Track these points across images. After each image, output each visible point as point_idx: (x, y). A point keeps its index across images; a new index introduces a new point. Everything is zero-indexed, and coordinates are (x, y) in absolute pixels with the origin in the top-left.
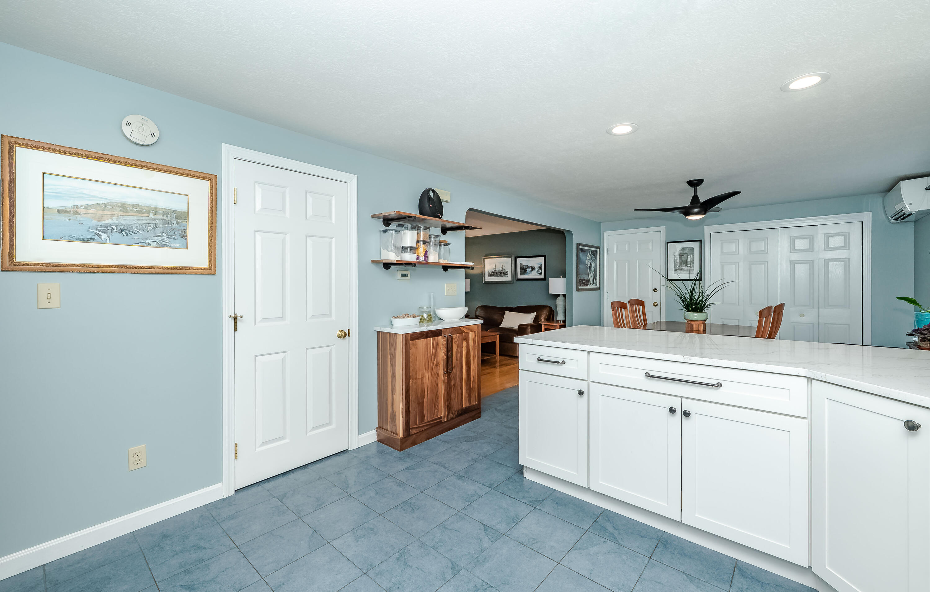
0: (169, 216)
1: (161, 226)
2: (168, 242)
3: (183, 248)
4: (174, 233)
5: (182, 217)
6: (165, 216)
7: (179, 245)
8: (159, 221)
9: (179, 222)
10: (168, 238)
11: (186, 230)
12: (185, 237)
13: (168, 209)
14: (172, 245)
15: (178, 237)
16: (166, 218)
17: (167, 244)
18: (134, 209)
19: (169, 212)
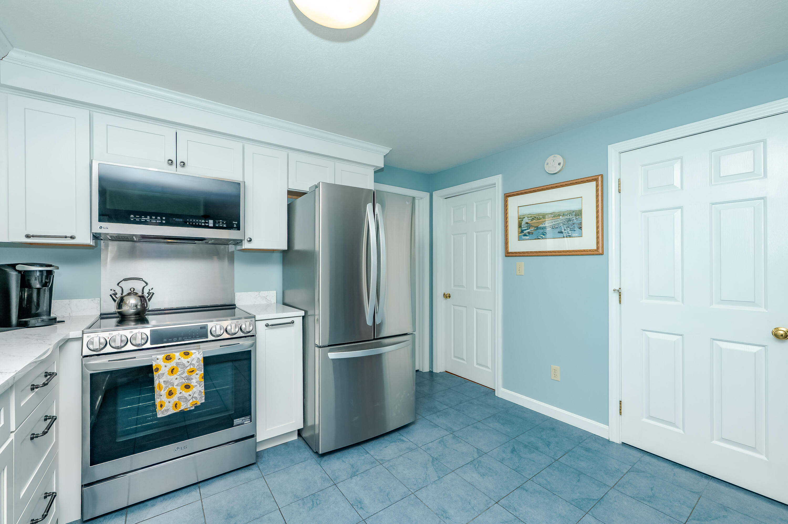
0: (571, 215)
1: (566, 223)
2: (570, 233)
3: (580, 236)
4: (574, 227)
5: (579, 213)
6: (568, 215)
7: (577, 234)
8: (565, 220)
9: (577, 218)
10: (571, 230)
11: (581, 223)
12: (580, 228)
13: (570, 211)
14: (573, 235)
15: (577, 229)
16: (569, 217)
17: (570, 234)
18: (552, 215)
19: (571, 213)
